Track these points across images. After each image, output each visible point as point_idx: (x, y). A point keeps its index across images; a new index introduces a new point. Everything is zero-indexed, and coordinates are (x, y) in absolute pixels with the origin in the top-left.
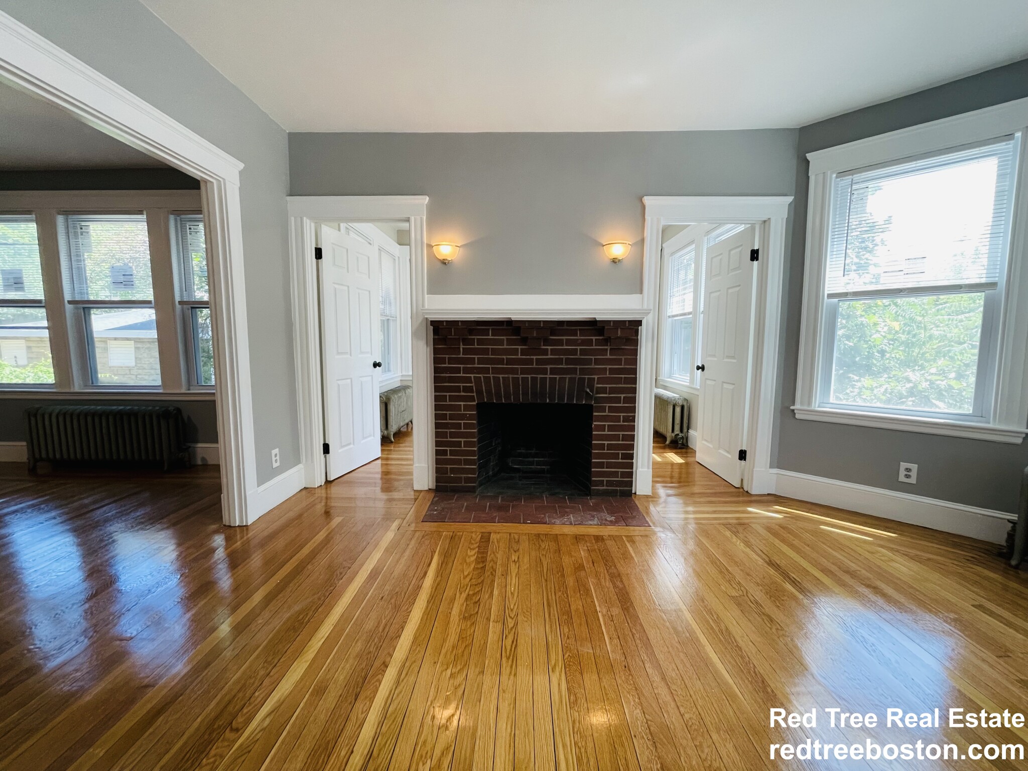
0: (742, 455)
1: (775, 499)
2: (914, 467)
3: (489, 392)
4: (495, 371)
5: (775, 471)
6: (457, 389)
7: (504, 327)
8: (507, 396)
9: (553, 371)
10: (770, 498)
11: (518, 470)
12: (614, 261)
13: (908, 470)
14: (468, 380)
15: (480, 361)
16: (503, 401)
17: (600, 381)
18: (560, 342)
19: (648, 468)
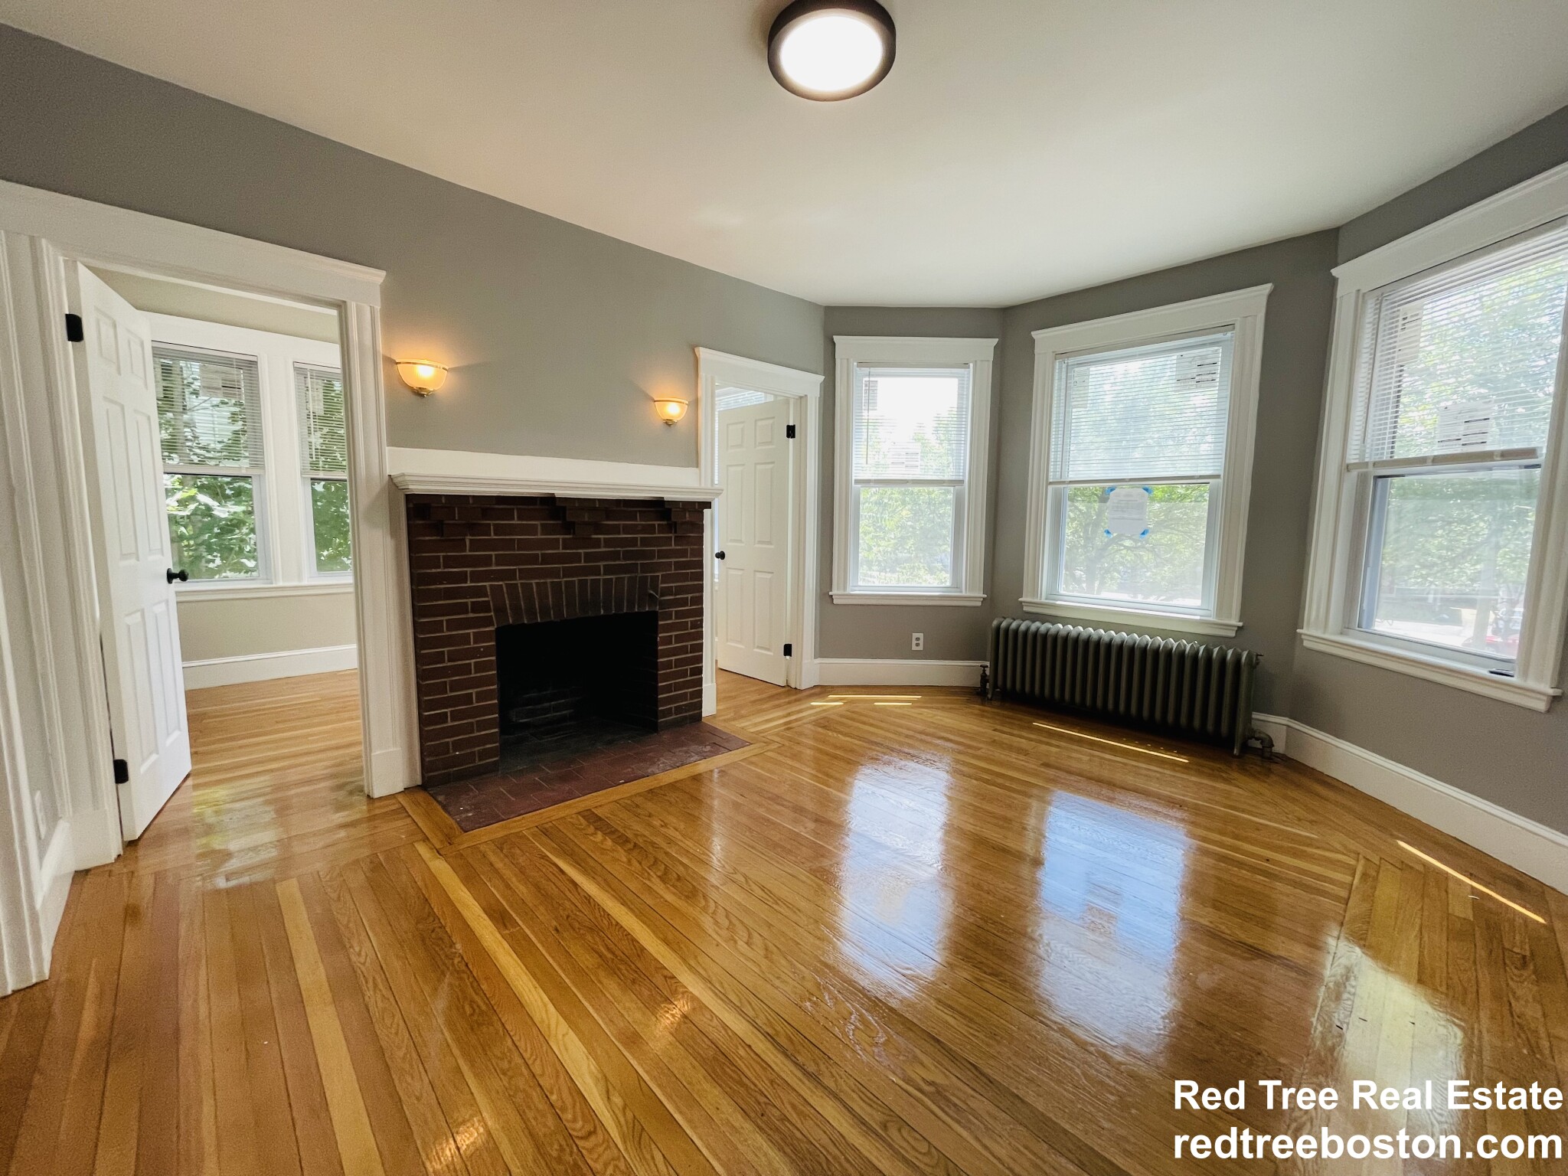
0: (788, 650)
1: (822, 691)
2: (921, 635)
3: (516, 609)
4: (526, 574)
5: (819, 660)
6: (463, 609)
7: (537, 507)
8: (545, 610)
9: (608, 570)
10: (817, 690)
11: (526, 726)
12: (669, 423)
13: (918, 639)
14: (481, 592)
15: (500, 560)
16: (539, 620)
17: (666, 578)
18: (616, 530)
19: (712, 682)
